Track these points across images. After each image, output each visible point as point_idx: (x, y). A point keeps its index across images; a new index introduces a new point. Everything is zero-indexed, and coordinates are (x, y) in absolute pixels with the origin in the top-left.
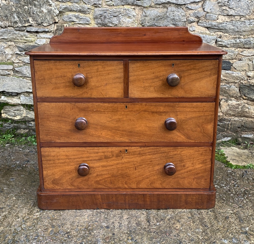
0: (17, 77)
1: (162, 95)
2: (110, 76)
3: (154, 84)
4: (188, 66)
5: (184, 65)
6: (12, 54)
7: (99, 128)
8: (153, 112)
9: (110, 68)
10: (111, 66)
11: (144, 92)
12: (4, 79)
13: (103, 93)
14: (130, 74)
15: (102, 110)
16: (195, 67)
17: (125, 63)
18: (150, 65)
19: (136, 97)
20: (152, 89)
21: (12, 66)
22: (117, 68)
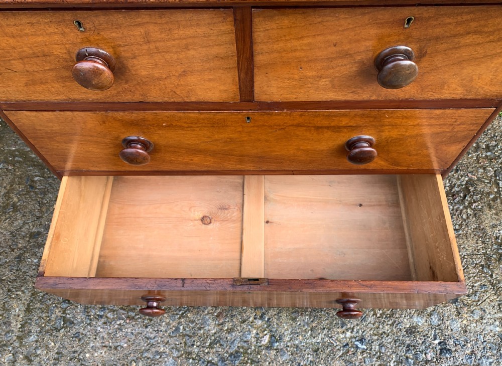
1: (351, 95)
2: (192, 52)
3: (332, 71)
4: (458, 24)
5: (448, 20)
8: (318, 128)
9: (190, 32)
10: (192, 26)
11: (300, 89)
13: (177, 93)
14: (258, 48)
16: (485, 26)
17: (238, 18)
18: (329, 23)
19: (275, 100)
20: (323, 83)
22: (212, 32)
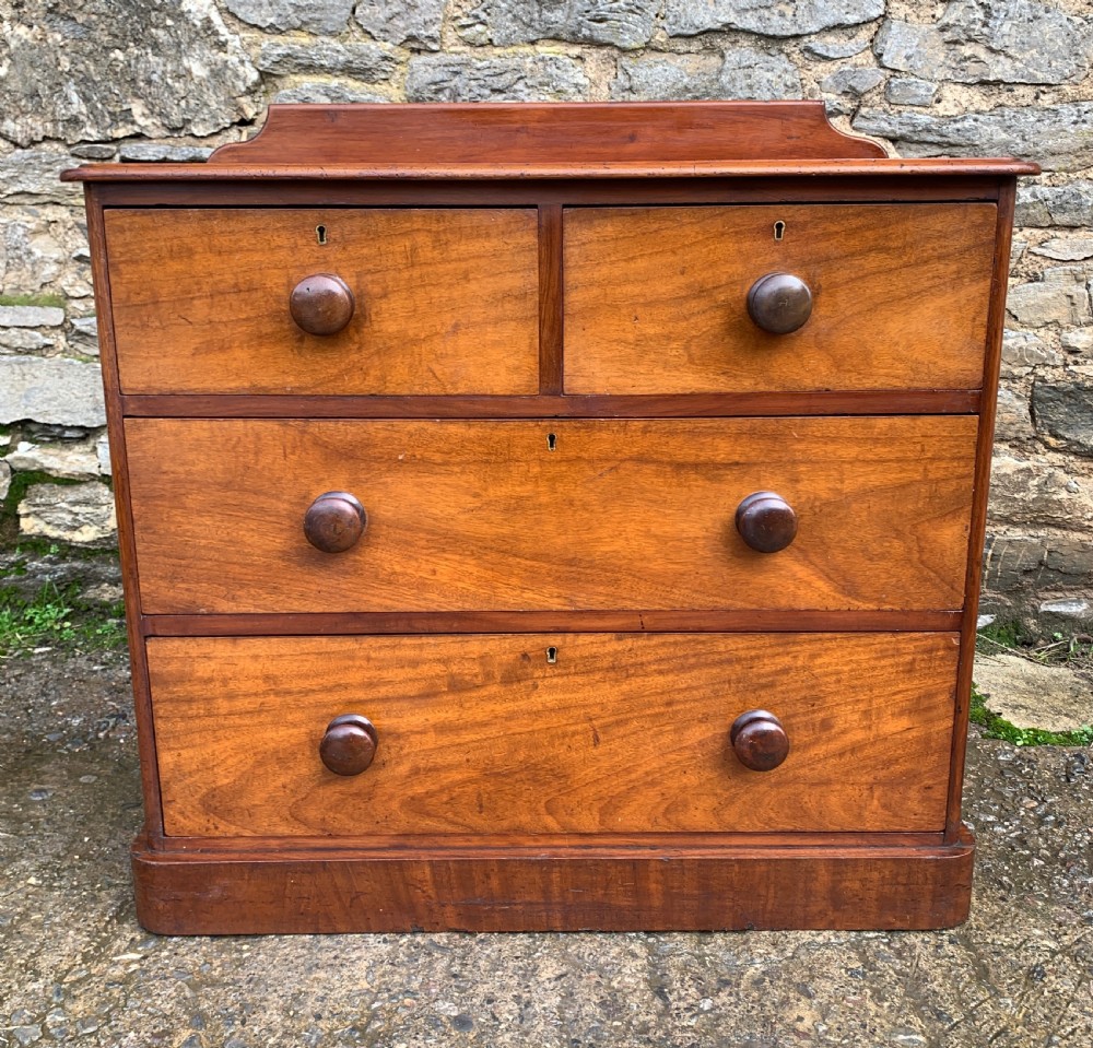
0: (83, 357)
1: (722, 379)
2: (473, 286)
3: (684, 324)
4: (851, 233)
5: (834, 228)
6: (62, 259)
7: (423, 543)
8: (679, 467)
9: (477, 246)
10: (479, 236)
11: (638, 364)
12: (25, 369)
13: (438, 373)
14: (572, 276)
15: (438, 458)
16: (887, 237)
17: (543, 223)
18: (669, 232)
19: (600, 391)
20: (674, 353)
21: (61, 310)
22: (506, 247)
